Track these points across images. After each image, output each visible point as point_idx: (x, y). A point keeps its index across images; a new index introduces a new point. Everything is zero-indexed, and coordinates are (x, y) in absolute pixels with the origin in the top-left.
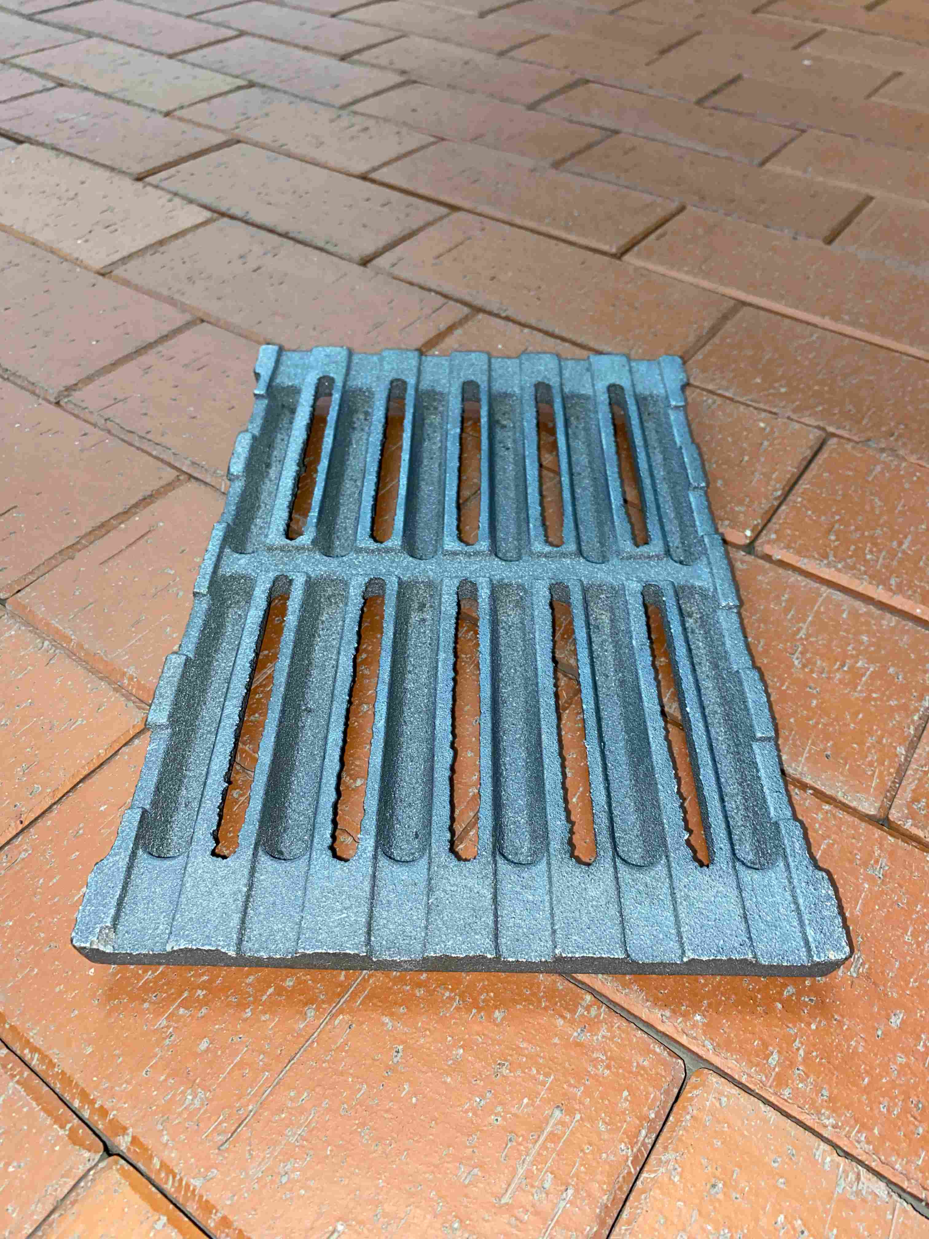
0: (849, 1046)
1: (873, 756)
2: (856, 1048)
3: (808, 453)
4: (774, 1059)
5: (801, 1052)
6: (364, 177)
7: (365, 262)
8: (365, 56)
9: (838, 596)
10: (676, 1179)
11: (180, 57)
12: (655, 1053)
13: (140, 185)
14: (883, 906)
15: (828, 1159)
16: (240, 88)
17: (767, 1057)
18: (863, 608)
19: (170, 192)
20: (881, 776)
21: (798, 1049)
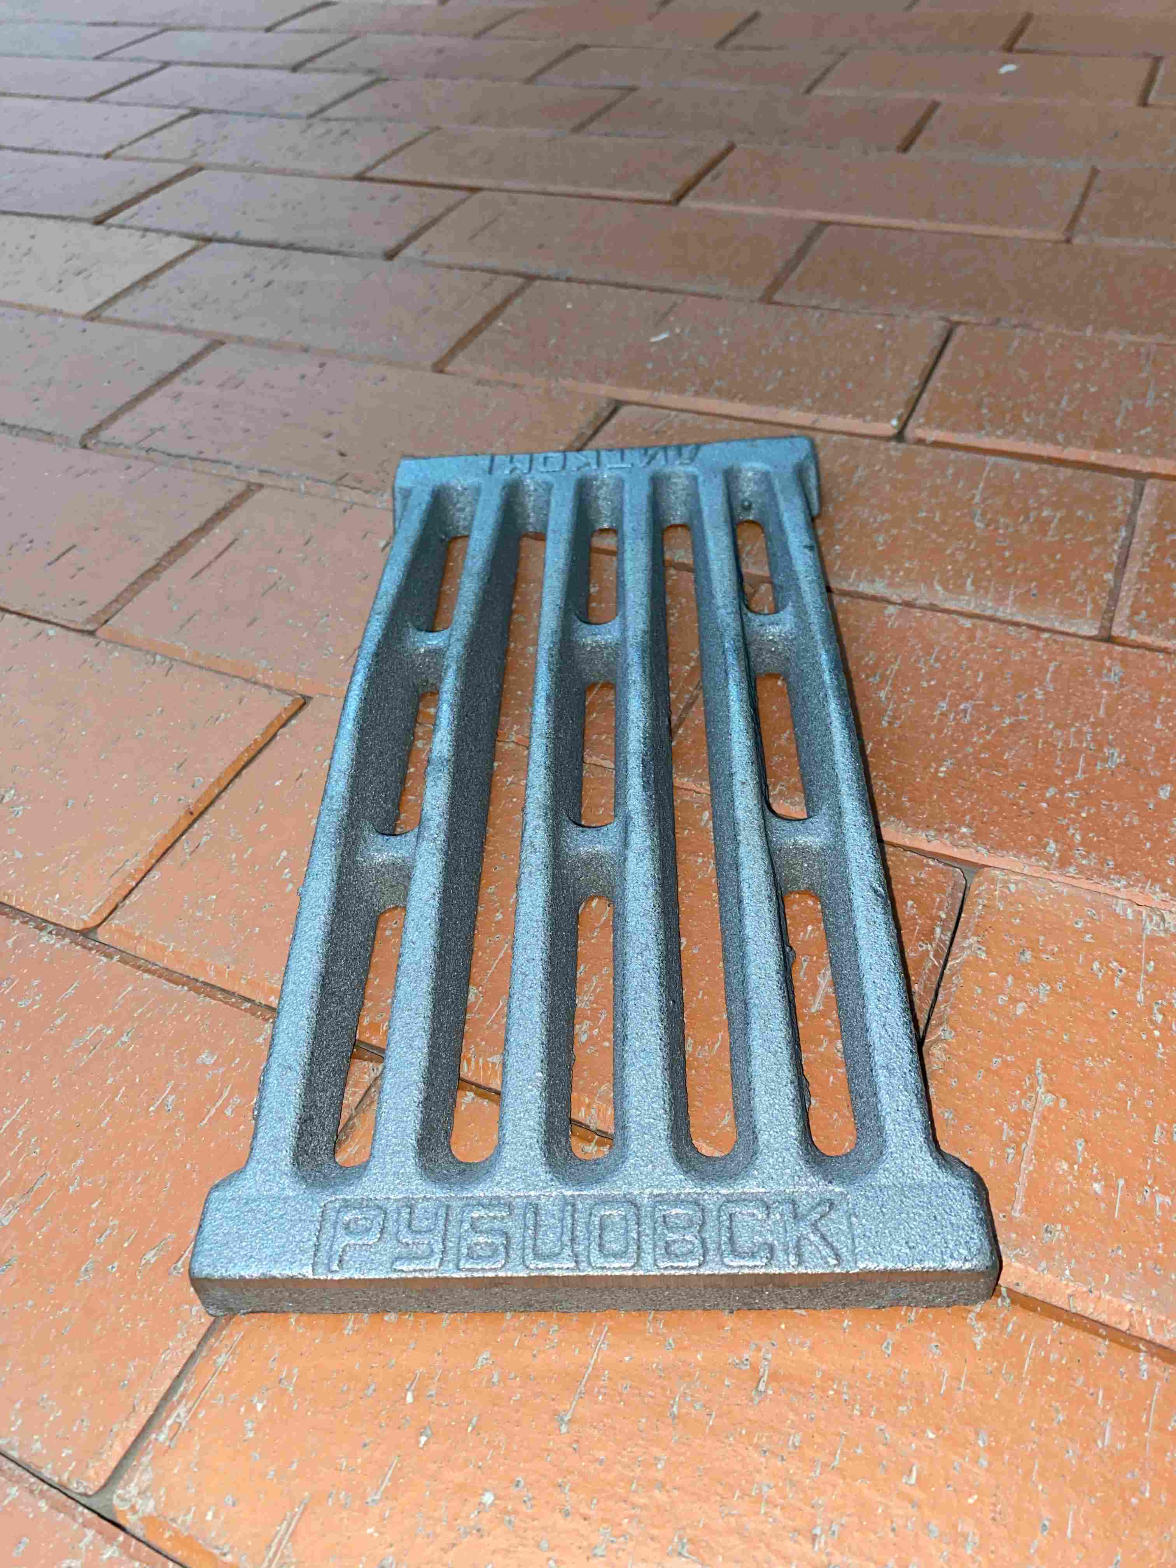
0: (1124, 823)
1: (1081, 586)
2: (1130, 822)
3: (938, 343)
4: (1052, 847)
5: (1078, 837)
6: (361, 177)
7: (390, 255)
8: (320, 62)
9: (1005, 461)
10: (984, 956)
11: (101, 98)
12: (930, 866)
13: (101, 228)
14: (1125, 706)
15: (1129, 911)
16: (183, 118)
17: (1045, 846)
18: (1034, 467)
19: (138, 229)
20: (1094, 601)
21: (1073, 835)
